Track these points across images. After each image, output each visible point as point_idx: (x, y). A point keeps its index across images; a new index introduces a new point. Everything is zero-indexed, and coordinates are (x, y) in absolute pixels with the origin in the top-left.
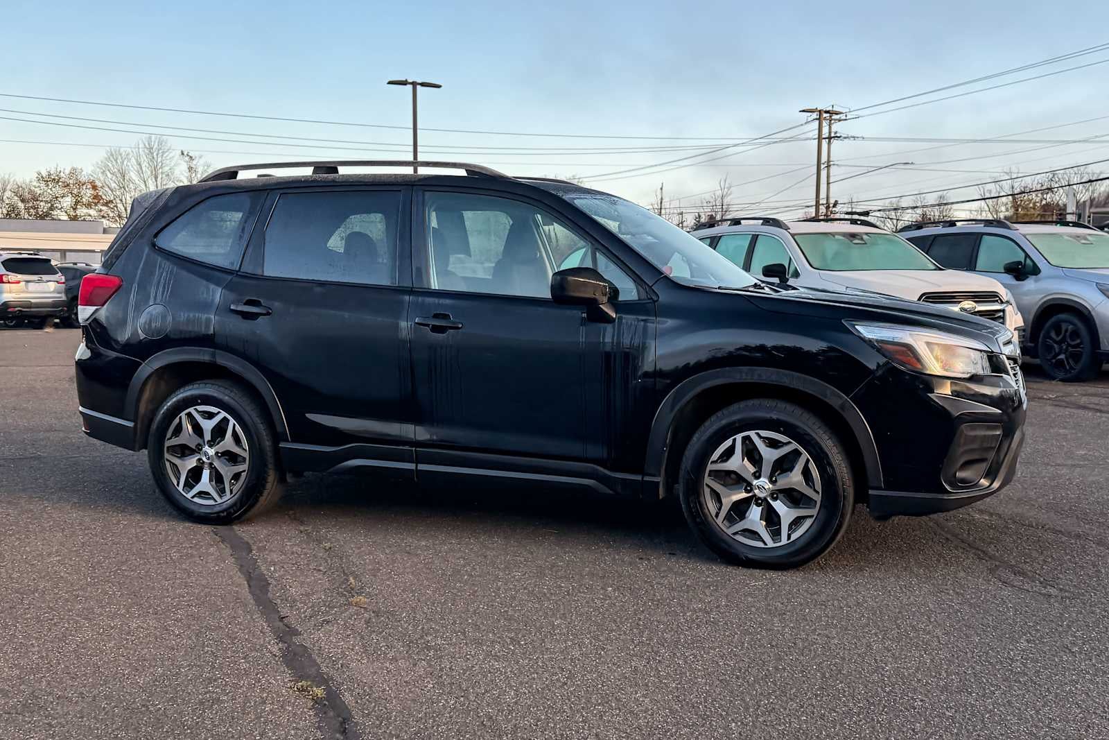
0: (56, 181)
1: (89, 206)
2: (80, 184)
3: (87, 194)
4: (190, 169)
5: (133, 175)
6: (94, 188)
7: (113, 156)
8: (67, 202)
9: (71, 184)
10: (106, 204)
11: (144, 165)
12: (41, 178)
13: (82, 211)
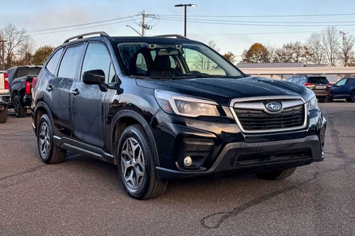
0: (290, 48)
1: (303, 56)
2: (299, 48)
3: (303, 52)
4: (344, 38)
5: (321, 43)
6: (306, 49)
7: (313, 36)
8: (294, 55)
9: (296, 48)
10: (311, 55)
11: (326, 38)
12: (285, 47)
13: (300, 59)
